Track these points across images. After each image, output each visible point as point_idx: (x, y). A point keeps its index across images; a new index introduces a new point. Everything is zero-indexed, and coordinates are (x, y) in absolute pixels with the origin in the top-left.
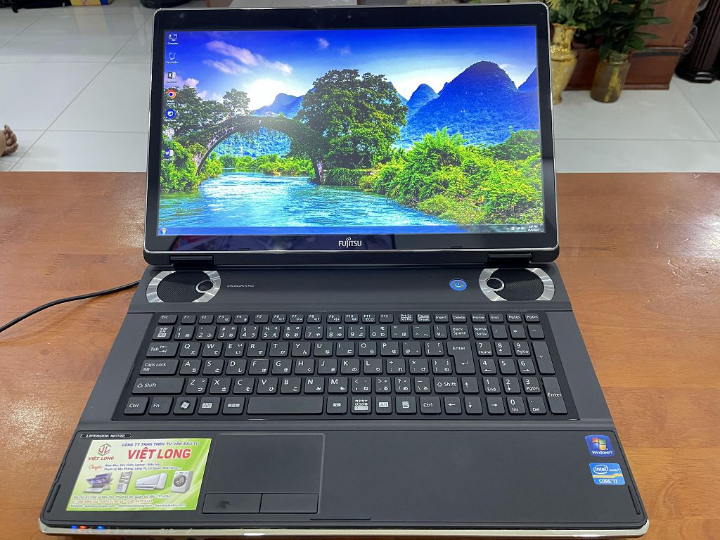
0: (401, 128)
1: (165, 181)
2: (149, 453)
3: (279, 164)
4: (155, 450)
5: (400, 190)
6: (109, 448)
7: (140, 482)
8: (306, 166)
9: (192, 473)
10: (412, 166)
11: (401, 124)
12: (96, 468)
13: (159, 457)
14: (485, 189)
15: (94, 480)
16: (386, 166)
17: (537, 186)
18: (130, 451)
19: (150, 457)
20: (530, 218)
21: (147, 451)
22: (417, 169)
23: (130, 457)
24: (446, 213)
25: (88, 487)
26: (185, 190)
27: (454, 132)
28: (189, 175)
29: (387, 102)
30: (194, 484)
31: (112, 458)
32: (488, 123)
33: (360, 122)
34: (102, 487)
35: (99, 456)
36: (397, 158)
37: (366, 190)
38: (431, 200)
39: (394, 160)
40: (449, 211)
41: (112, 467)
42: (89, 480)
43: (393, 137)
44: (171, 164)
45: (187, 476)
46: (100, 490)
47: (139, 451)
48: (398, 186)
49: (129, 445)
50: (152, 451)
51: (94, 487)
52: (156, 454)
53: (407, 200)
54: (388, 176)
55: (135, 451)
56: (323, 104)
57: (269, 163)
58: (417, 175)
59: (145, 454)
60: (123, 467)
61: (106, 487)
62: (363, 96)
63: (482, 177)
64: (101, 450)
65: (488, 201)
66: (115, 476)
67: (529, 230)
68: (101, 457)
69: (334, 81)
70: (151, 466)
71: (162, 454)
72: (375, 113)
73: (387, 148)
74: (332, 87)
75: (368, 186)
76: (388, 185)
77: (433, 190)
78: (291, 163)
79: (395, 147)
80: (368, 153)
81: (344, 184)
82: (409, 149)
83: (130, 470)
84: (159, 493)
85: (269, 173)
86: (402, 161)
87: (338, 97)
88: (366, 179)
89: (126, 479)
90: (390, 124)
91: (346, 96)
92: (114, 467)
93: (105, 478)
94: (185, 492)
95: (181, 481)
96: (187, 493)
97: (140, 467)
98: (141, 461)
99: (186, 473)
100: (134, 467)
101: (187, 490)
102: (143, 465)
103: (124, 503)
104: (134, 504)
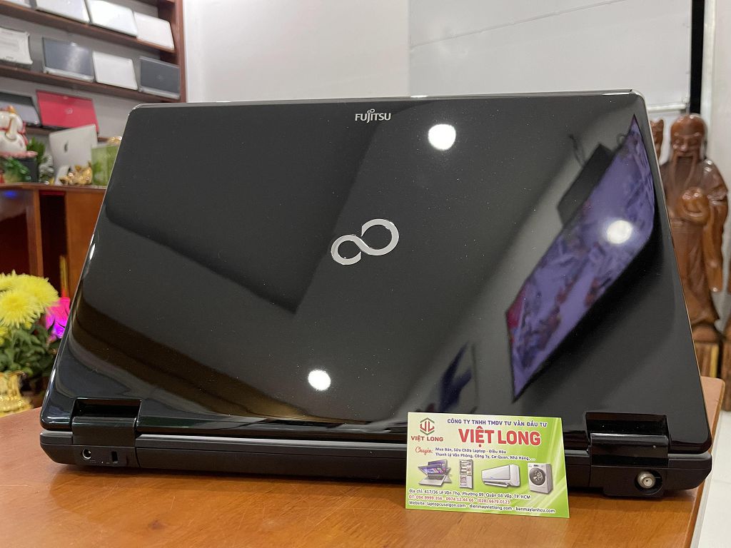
6: (431, 425)
7: (487, 474)
9: (550, 467)
12: (425, 452)
15: (428, 468)
18: (460, 431)
23: (464, 440)
25: (423, 477)
30: (557, 483)
31: (441, 439)
35: (422, 435)
41: (444, 452)
45: (545, 470)
46: (439, 483)
49: (456, 421)
51: (430, 477)
60: (458, 453)
64: (424, 427)
66: (453, 464)
68: (426, 436)
70: (495, 454)
71: (504, 438)
83: (469, 458)
84: (517, 491)
89: (467, 469)
92: (447, 452)
93: (441, 467)
94: (548, 493)
95: (539, 478)
96: (552, 494)
97: (480, 454)
98: (480, 446)
99: (542, 466)
100: (473, 454)
101: (550, 490)
102: (484, 452)
103: (475, 503)
104: (488, 504)
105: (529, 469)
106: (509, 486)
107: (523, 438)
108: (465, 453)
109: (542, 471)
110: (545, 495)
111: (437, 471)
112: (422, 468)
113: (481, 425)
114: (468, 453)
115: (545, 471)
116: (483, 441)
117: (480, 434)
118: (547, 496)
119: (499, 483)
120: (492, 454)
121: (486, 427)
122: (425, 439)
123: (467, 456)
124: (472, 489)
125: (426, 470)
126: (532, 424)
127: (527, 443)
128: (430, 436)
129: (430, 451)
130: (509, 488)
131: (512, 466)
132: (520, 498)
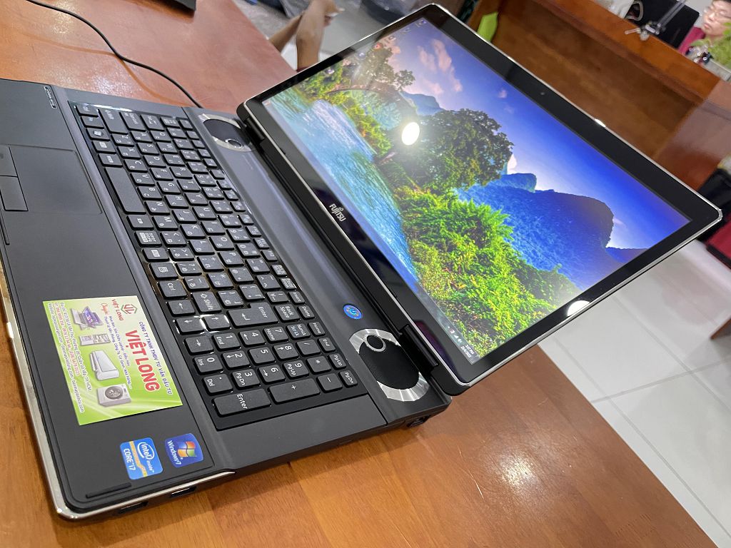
0: (476, 184)
1: (307, 82)
2: (139, 349)
3: (373, 130)
4: (145, 354)
5: (416, 218)
8: (385, 146)
10: (447, 213)
11: (481, 182)
13: (138, 361)
14: (475, 283)
16: (431, 196)
17: (518, 326)
19: (134, 353)
20: (477, 341)
21: (142, 346)
22: (447, 219)
24: (423, 266)
26: (307, 95)
27: (510, 224)
28: (322, 90)
29: (492, 162)
32: (546, 244)
33: (457, 156)
36: (446, 198)
37: (396, 196)
38: (426, 247)
39: (441, 198)
40: (426, 266)
43: (463, 184)
44: (323, 77)
47: (139, 339)
48: (419, 215)
50: (143, 352)
52: (141, 356)
53: (411, 229)
54: (423, 203)
55: (138, 336)
56: (449, 125)
57: (368, 124)
58: (442, 222)
59: (137, 347)
62: (481, 144)
63: (485, 273)
65: (463, 292)
67: (463, 348)
69: (476, 119)
72: (473, 160)
73: (449, 186)
74: (469, 121)
75: (402, 194)
76: (414, 207)
77: (438, 242)
78: (380, 136)
79: (454, 191)
80: (432, 176)
81: (390, 179)
82: (462, 202)
85: (360, 129)
86: (446, 203)
87: (465, 129)
88: (408, 190)
90: (472, 175)
91: (470, 133)
94: (101, 405)
95: (114, 395)
96: (101, 407)
97: (119, 347)
98: (127, 346)
99: (126, 395)
100: (117, 342)
101: (104, 405)
102: (122, 349)
103: (67, 350)
104: (70, 359)
105: (119, 386)
106: (96, 373)
107: (149, 377)
108: (115, 336)
109: (121, 396)
110: (97, 401)
111: (91, 319)
112: (87, 309)
113: (147, 345)
114: (116, 339)
115: (122, 398)
116: (132, 348)
117: (139, 345)
118: (97, 404)
119: (95, 365)
120: (123, 357)
121: (147, 348)
122: (117, 309)
124: (81, 345)
125: (86, 312)
126: (165, 383)
127: (145, 380)
128: (121, 311)
129: (106, 313)
130: (94, 373)
131: (117, 372)
132: (86, 382)
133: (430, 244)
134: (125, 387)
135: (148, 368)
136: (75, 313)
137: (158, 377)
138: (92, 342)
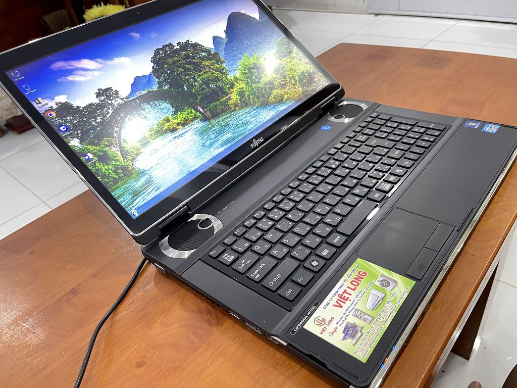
0: (224, 65)
1: (103, 178)
3: (174, 121)
5: (254, 98)
6: (320, 318)
7: (369, 305)
8: (192, 113)
9: (382, 276)
10: (248, 82)
11: (222, 63)
12: (335, 331)
14: (290, 76)
15: (346, 335)
16: (235, 89)
17: (307, 63)
18: (334, 305)
20: (319, 80)
22: (252, 82)
23: (341, 306)
24: (285, 98)
25: (350, 341)
26: (125, 175)
27: (251, 54)
28: (118, 163)
29: (204, 54)
30: (393, 277)
31: (333, 318)
32: (262, 42)
33: (200, 72)
34: (357, 331)
35: (323, 327)
36: (237, 82)
37: (237, 108)
38: (273, 95)
39: (236, 84)
40: (285, 96)
41: (342, 321)
42: (344, 339)
43: (224, 71)
44: (97, 164)
46: (359, 334)
48: (251, 97)
49: (327, 305)
51: (353, 337)
53: (262, 102)
54: (241, 94)
56: (168, 72)
57: (167, 124)
58: (254, 86)
60: (347, 314)
61: (359, 329)
62: (187, 56)
63: (284, 71)
64: (318, 323)
65: (296, 81)
66: (352, 320)
67: (324, 86)
68: (325, 325)
69: (163, 55)
70: (359, 296)
72: (203, 63)
73: (227, 79)
74: (165, 59)
75: (236, 105)
76: (246, 99)
77: (268, 90)
78: (181, 116)
79: (230, 76)
80: (219, 87)
81: (223, 111)
82: (238, 74)
83: (354, 310)
84: (388, 298)
85: (173, 130)
86: (241, 82)
87: (174, 63)
88: (231, 102)
89: (360, 314)
90: (216, 66)
91: (178, 61)
92: (343, 319)
93: (350, 328)
94: (397, 284)
95: (386, 283)
97: (355, 303)
98: (350, 300)
100: (353, 306)
101: (396, 282)
102: (354, 300)
103: (383, 321)
104: (388, 315)
105: (378, 285)
106: (382, 299)
108: (349, 310)
109: (383, 280)
110: (397, 286)
114: (351, 309)
116: (348, 298)
117: (343, 297)
118: (398, 285)
119: (378, 303)
120: (358, 297)
122: (327, 327)
123: (352, 310)
128: (327, 323)
129: (336, 328)
130: (384, 299)
131: (372, 291)
132: (392, 298)
133: (271, 94)
134: (376, 282)
135: (354, 283)
136: (354, 341)
137: (354, 275)
138: (366, 316)
